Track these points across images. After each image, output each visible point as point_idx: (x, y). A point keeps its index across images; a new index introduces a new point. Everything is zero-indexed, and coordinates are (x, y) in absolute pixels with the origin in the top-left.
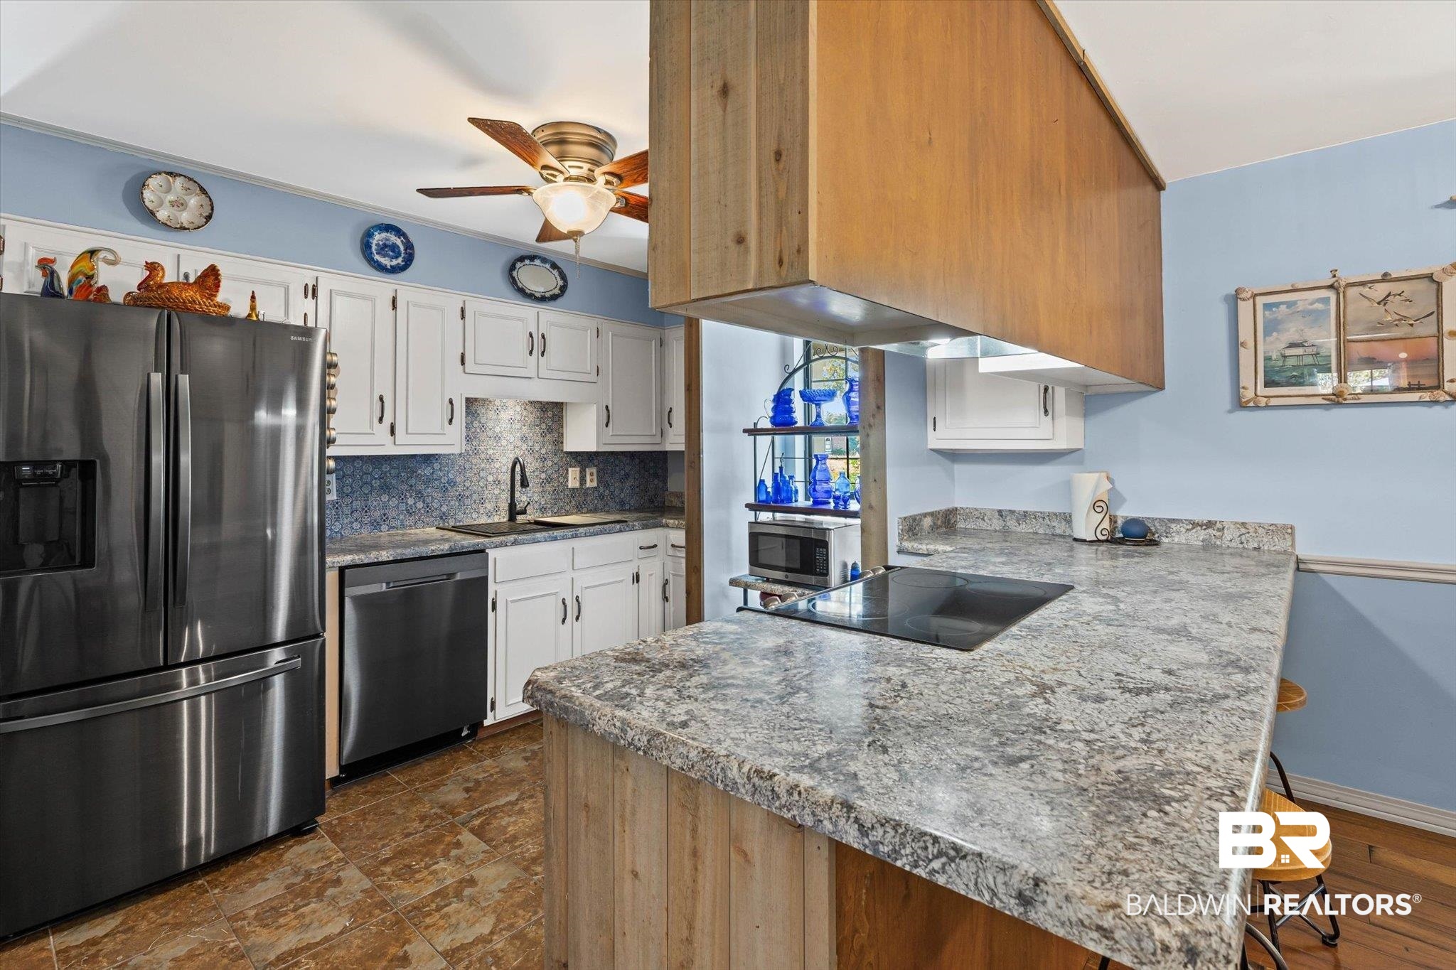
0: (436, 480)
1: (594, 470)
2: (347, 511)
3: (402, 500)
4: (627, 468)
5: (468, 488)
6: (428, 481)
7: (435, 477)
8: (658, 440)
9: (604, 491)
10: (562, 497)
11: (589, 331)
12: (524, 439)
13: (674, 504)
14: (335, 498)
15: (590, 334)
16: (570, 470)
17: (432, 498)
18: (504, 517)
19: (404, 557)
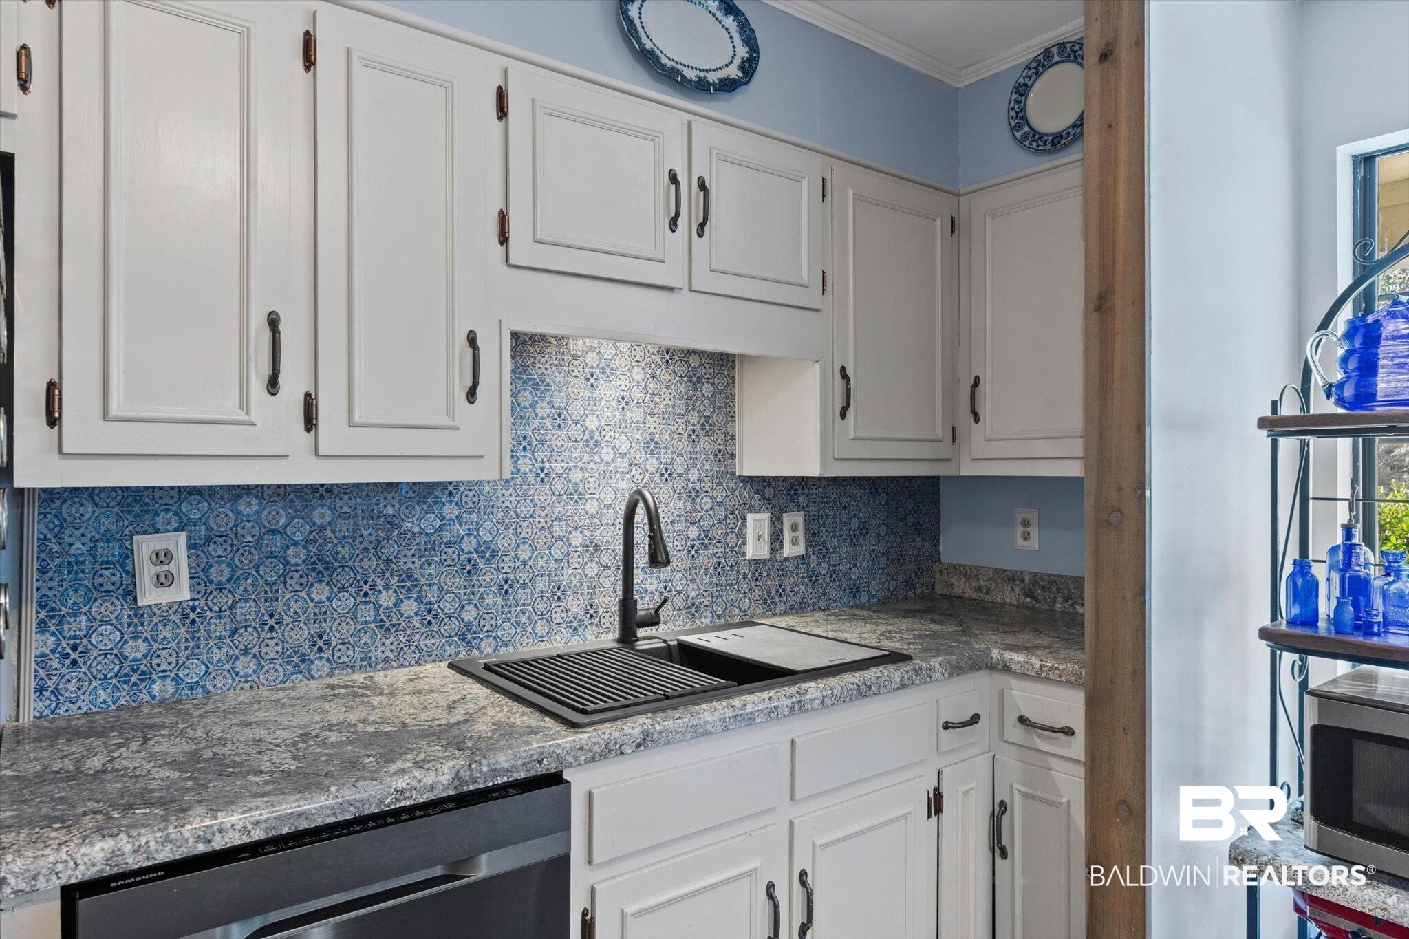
0: (449, 544)
1: (799, 518)
2: (221, 627)
3: (366, 594)
4: (864, 514)
5: (524, 563)
6: (428, 550)
7: (446, 536)
8: (944, 450)
9: (819, 565)
10: (732, 580)
11: (805, 183)
12: (651, 446)
13: (957, 591)
14: (186, 595)
15: (807, 190)
16: (750, 517)
17: (441, 589)
18: (608, 630)
19: (304, 825)
